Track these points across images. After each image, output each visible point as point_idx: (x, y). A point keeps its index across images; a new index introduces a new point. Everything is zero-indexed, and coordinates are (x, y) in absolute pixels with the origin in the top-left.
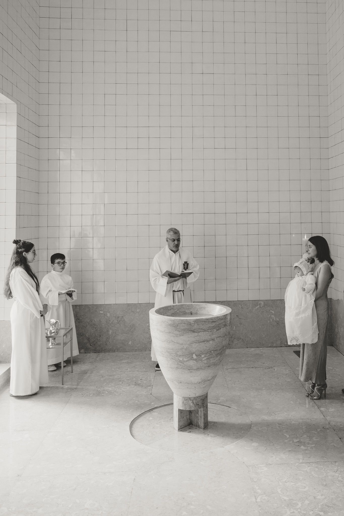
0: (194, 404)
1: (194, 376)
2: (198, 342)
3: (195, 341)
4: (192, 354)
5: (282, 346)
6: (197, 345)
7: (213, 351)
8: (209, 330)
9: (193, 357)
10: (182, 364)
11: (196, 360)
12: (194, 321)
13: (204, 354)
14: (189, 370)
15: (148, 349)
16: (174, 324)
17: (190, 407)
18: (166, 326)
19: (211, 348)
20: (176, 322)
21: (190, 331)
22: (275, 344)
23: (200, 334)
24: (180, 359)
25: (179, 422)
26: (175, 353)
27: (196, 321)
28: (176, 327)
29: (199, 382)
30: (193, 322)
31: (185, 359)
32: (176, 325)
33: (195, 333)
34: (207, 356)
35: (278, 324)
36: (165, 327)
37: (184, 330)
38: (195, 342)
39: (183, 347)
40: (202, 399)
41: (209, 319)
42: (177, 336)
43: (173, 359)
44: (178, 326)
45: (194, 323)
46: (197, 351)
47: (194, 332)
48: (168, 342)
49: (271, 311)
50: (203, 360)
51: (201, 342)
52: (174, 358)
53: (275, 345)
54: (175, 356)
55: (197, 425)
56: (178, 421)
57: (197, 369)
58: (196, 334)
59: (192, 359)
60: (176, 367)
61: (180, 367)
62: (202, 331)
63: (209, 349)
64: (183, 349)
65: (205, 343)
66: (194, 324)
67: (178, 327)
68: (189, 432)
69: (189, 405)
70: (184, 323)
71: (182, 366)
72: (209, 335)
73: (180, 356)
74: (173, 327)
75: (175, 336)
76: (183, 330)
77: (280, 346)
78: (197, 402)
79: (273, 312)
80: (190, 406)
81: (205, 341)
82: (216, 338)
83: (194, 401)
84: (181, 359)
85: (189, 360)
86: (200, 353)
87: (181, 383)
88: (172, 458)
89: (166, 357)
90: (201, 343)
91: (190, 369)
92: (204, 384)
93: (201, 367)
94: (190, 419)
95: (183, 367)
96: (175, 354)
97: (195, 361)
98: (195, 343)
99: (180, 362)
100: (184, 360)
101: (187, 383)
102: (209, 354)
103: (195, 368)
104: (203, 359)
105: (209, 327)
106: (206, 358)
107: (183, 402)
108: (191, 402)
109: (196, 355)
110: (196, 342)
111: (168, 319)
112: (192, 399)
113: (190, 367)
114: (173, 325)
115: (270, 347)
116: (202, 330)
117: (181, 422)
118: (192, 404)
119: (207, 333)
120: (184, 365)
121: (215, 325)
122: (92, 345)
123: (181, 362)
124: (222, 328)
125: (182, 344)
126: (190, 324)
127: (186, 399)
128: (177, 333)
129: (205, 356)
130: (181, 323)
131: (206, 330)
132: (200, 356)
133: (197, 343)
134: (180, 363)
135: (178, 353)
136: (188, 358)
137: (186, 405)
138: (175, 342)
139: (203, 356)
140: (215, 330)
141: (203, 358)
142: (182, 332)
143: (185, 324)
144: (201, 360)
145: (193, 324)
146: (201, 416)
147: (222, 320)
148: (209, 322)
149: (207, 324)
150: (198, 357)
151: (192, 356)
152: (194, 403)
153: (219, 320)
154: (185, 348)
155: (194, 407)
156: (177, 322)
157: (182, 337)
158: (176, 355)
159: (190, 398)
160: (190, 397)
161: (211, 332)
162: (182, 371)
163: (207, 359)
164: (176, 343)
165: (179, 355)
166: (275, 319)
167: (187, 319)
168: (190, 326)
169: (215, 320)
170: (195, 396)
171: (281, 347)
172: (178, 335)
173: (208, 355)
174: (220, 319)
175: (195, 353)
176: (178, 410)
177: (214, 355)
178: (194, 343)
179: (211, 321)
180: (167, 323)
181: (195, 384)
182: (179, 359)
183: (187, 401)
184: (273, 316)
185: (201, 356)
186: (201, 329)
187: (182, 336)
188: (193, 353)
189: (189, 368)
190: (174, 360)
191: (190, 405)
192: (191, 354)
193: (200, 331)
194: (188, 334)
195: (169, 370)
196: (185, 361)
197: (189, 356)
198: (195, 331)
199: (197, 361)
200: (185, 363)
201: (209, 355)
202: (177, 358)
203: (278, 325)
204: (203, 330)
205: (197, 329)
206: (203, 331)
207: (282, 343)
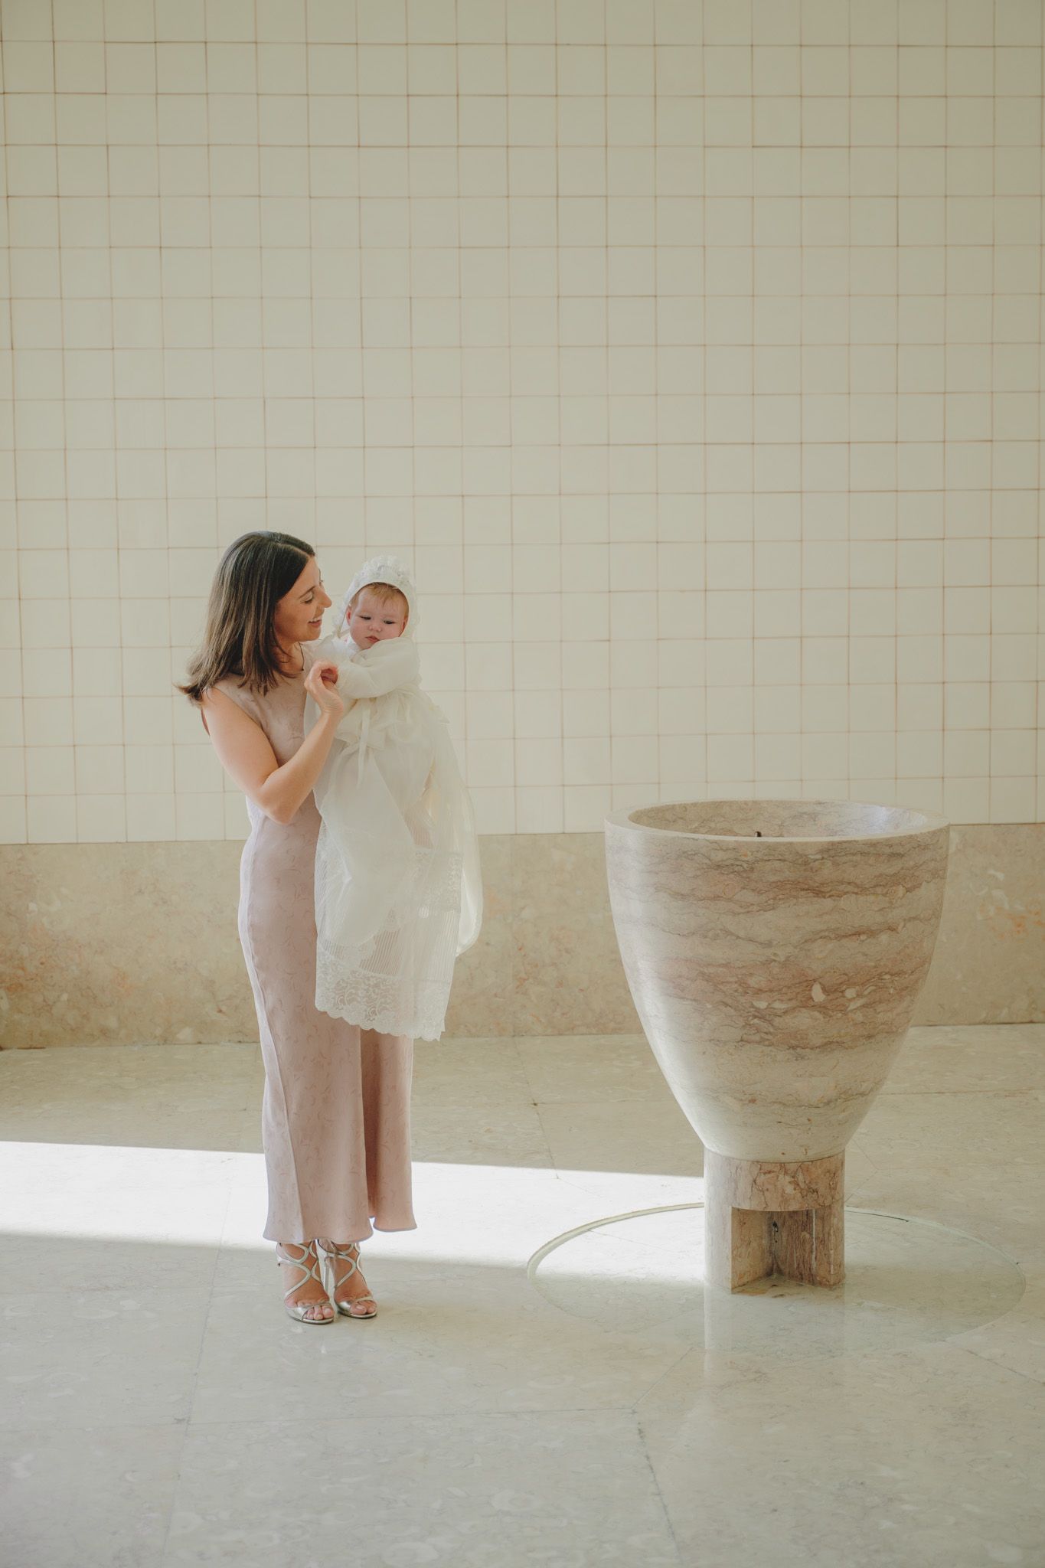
0: (802, 1189)
1: (811, 1076)
2: (833, 936)
3: (822, 931)
4: (809, 984)
5: (1035, 1020)
6: (830, 946)
7: (887, 977)
8: (879, 890)
9: (811, 998)
10: (765, 1025)
11: (822, 1008)
12: (821, 851)
13: (854, 984)
14: (791, 1051)
15: (462, 1026)
16: (738, 863)
17: (785, 1199)
18: (699, 873)
19: (882, 964)
20: (746, 855)
21: (803, 890)
22: (1005, 1011)
23: (843, 903)
24: (757, 1004)
25: (734, 1258)
26: (736, 982)
27: (828, 850)
28: (745, 875)
29: (825, 1101)
30: (817, 853)
31: (777, 1005)
32: (745, 865)
33: (824, 897)
34: (866, 993)
35: (1019, 926)
36: (696, 877)
37: (780, 885)
38: (823, 934)
39: (775, 954)
40: (829, 1172)
41: (878, 843)
42: (748, 912)
43: (726, 1005)
44: (752, 870)
45: (823, 858)
46: (830, 972)
47: (818, 893)
48: (706, 937)
49: (992, 872)
50: (852, 1011)
51: (845, 936)
52: (730, 1002)
53: (1004, 1015)
54: (736, 991)
55: (801, 1274)
56: (730, 1256)
57: (826, 1044)
58: (828, 903)
59: (807, 1003)
60: (739, 1039)
61: (757, 1038)
62: (853, 893)
63: (875, 967)
64: (772, 964)
65: (863, 941)
66: (823, 864)
67: (754, 876)
68: (776, 1297)
69: (780, 1191)
70: (780, 857)
71: (766, 1033)
72: (876, 909)
73: (759, 991)
74: (732, 876)
75: (742, 910)
76: (774, 885)
77: (1027, 1020)
78: (810, 1183)
79: (1000, 876)
80: (782, 1196)
81: (864, 933)
82: (902, 924)
83: (800, 1178)
84: (762, 1005)
85: (794, 1008)
86: (840, 981)
87: (753, 1101)
88: (756, 1372)
89: (695, 1000)
90: (844, 941)
91: (798, 1047)
92: (844, 1111)
93: (839, 1040)
94: (771, 1253)
95: (766, 1037)
96: (736, 985)
97: (820, 1012)
98: (821, 938)
99: (755, 1017)
100: (774, 1009)
101: (780, 1103)
102: (874, 988)
103: (817, 1041)
104: (852, 1006)
105: (881, 875)
106: (860, 1002)
107: (755, 1181)
108: (788, 1179)
109: (825, 990)
110: (826, 934)
111: (712, 843)
112: (792, 1167)
113: (799, 1037)
114: (732, 865)
115: (985, 1023)
116: (850, 888)
117: (740, 1260)
118: (789, 1189)
119: (872, 898)
120: (772, 1030)
121: (902, 868)
122: (224, 1009)
123: (760, 1018)
124: (924, 883)
125: (769, 944)
126: (806, 863)
127: (766, 1168)
128: (749, 896)
129: (859, 995)
130: (766, 858)
131: (867, 886)
132: (841, 994)
133: (831, 939)
134: (756, 1021)
135: (752, 982)
136: (790, 1000)
137: (766, 1193)
138: (738, 937)
139: (850, 993)
140: (901, 890)
141: (850, 1000)
142: (771, 895)
143: (785, 860)
144: (844, 1010)
145: (815, 860)
146: (821, 1236)
147: (924, 849)
148: (878, 855)
149: (871, 865)
150: (830, 998)
151: (810, 990)
152: (800, 1184)
153: (915, 848)
154: (783, 959)
155: (800, 1199)
156: (749, 854)
157: (769, 915)
158: (740, 990)
159: (783, 1166)
160: (783, 1159)
161: (884, 895)
162: (762, 1052)
163: (863, 1006)
164: (743, 939)
165: (756, 986)
166: (1007, 907)
167: (791, 843)
168: (805, 870)
169: (901, 850)
170: (803, 1158)
171: (1031, 1022)
172: (755, 908)
173: (868, 991)
174: (919, 846)
175: (820, 980)
176: (730, 1212)
177: (892, 991)
178: (820, 942)
179: (888, 851)
180: (707, 861)
181: (810, 1106)
182: (753, 1006)
183: (772, 1174)
184: (998, 893)
185: (842, 992)
186: (849, 883)
187: (771, 912)
188: (815, 981)
189: (792, 1042)
190: (732, 1010)
191: (783, 1191)
192: (805, 984)
193: (846, 890)
194: (795, 900)
195: (704, 1053)
196: (779, 1013)
197: (798, 990)
198: (823, 892)
199: (825, 1015)
200: (777, 1021)
201: (874, 991)
202: (743, 1000)
203: (1019, 932)
204: (857, 886)
205: (832, 882)
206: (856, 890)
207: (1033, 1006)
